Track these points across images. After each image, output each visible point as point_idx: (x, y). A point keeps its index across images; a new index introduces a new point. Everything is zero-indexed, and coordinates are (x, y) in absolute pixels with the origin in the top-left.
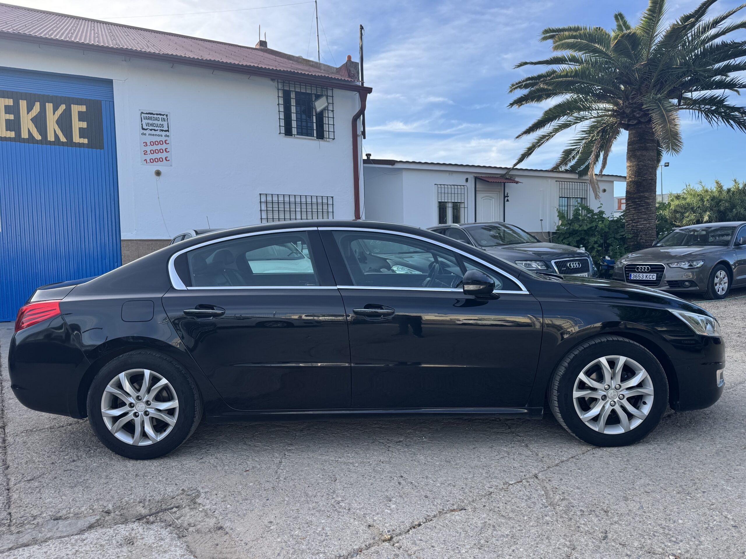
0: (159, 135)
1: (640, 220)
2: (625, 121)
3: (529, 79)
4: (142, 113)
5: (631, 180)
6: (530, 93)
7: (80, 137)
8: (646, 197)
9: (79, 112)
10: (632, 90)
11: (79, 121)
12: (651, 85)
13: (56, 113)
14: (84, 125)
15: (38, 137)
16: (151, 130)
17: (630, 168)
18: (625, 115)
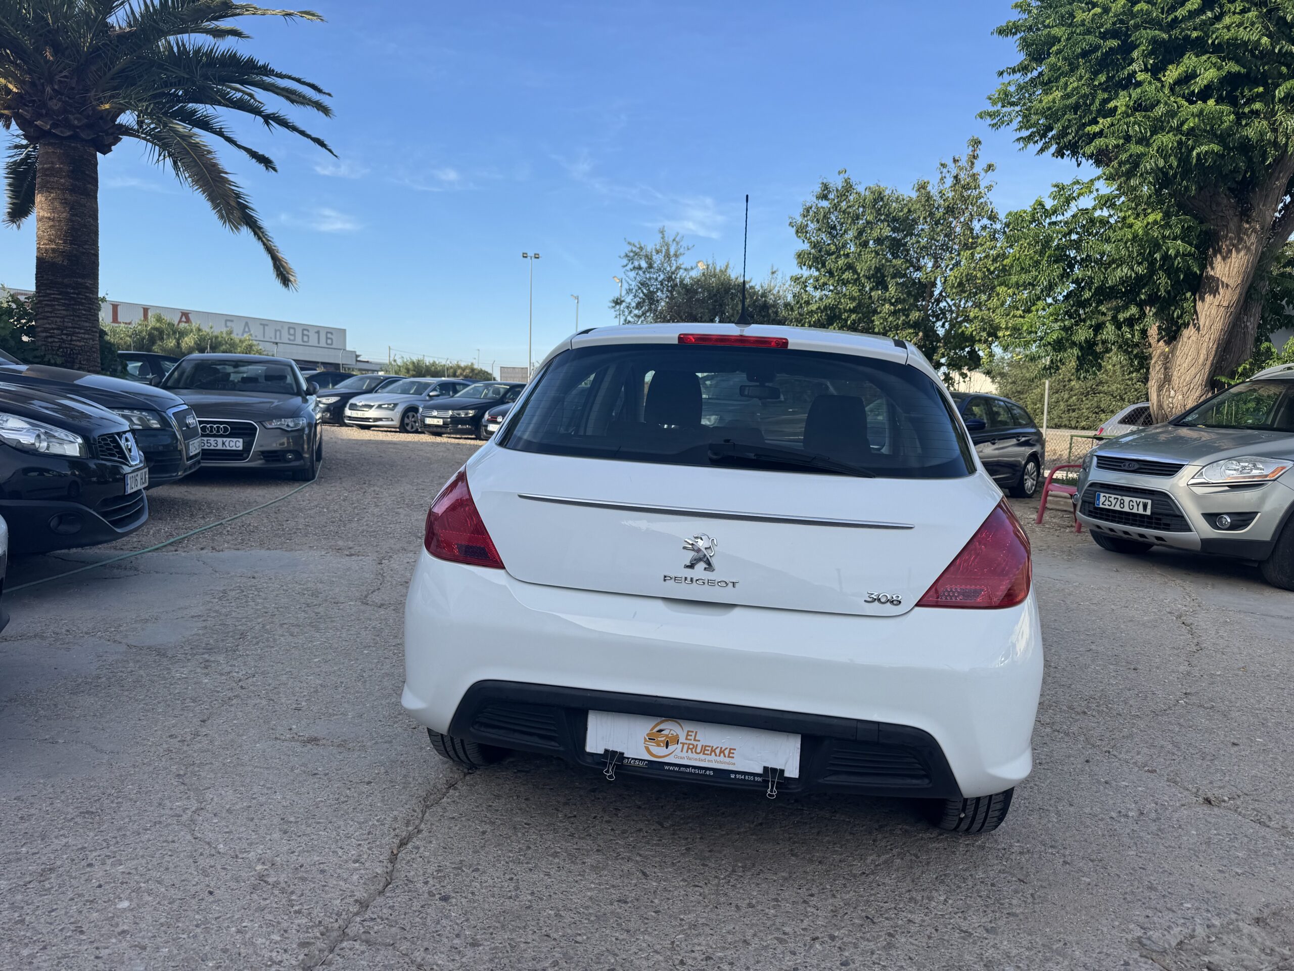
1: (77, 330)
8: (87, 288)
10: (64, 68)
12: (109, 75)
17: (51, 223)
18: (44, 112)
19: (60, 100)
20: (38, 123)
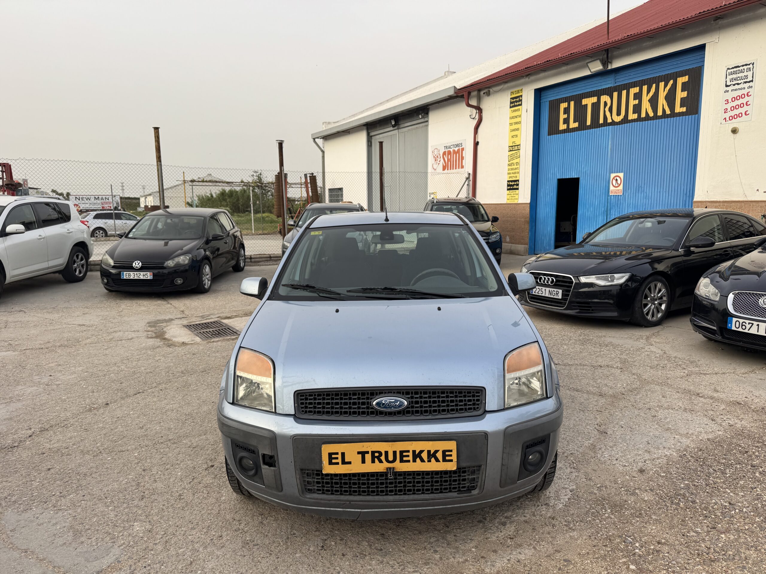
0: (741, 89)
4: (728, 69)
7: (681, 107)
9: (683, 83)
11: (682, 91)
13: (666, 89)
14: (685, 94)
15: (651, 114)
16: (734, 85)
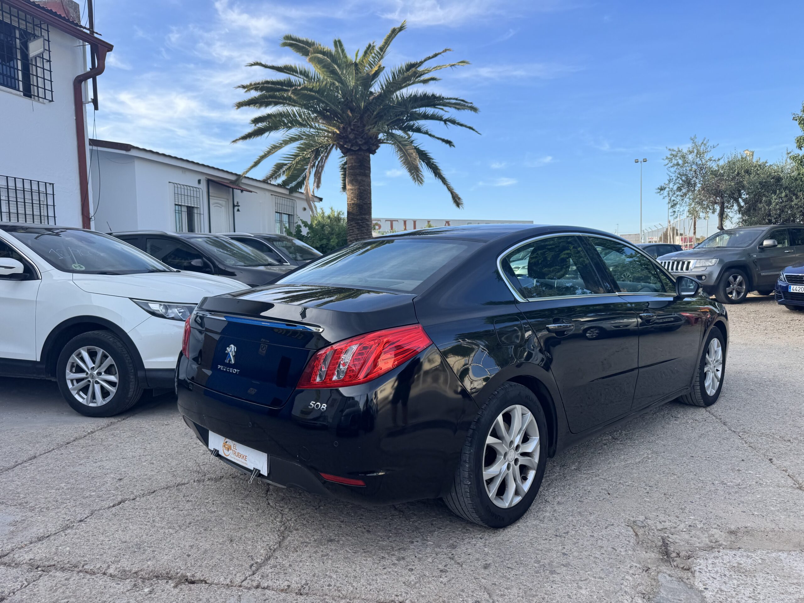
2: (348, 146)
3: (267, 82)
5: (353, 202)
6: (261, 97)
8: (367, 219)
10: (355, 118)
12: (373, 117)
17: (352, 191)
18: (348, 140)
19: (354, 133)
20: (345, 146)
